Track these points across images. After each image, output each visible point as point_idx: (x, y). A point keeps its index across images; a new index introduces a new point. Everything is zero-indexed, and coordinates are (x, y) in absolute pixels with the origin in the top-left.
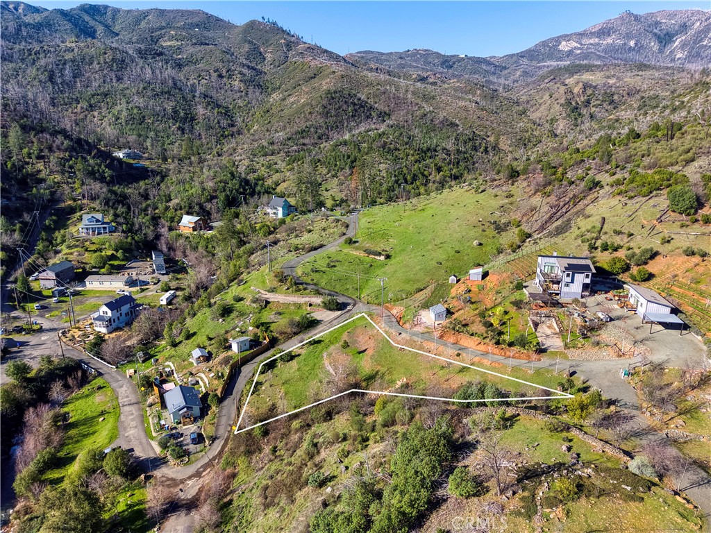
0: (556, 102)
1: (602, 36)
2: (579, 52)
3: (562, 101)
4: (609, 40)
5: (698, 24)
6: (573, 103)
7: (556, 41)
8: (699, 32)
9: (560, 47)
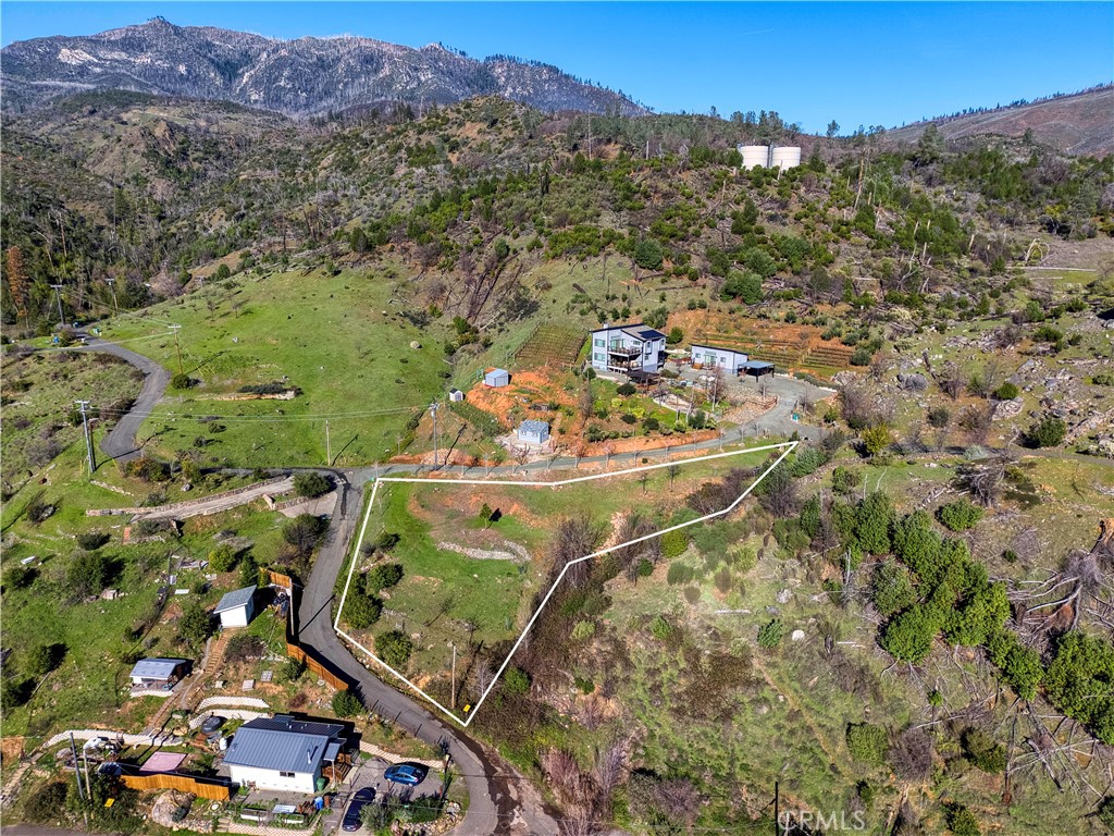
0: (132, 149)
1: (131, 50)
2: (98, 70)
3: (142, 148)
4: (144, 59)
5: (265, 55)
6: (161, 153)
7: (50, 46)
8: (271, 67)
9: (60, 56)
